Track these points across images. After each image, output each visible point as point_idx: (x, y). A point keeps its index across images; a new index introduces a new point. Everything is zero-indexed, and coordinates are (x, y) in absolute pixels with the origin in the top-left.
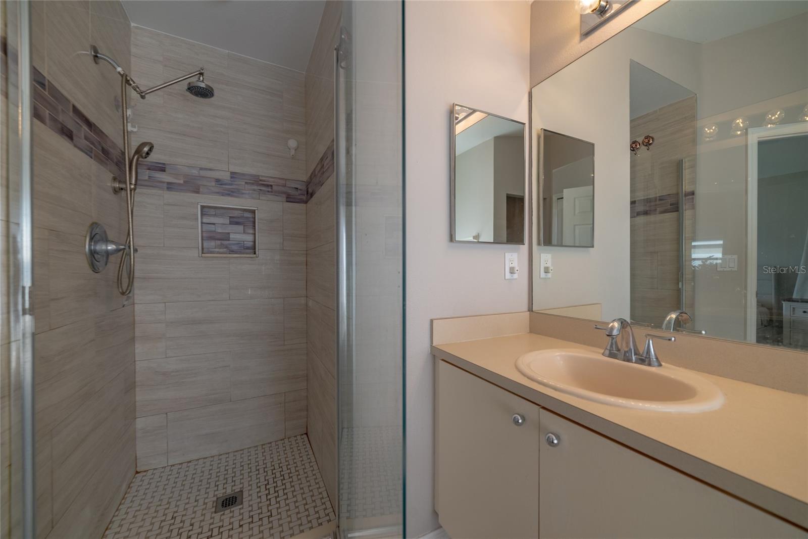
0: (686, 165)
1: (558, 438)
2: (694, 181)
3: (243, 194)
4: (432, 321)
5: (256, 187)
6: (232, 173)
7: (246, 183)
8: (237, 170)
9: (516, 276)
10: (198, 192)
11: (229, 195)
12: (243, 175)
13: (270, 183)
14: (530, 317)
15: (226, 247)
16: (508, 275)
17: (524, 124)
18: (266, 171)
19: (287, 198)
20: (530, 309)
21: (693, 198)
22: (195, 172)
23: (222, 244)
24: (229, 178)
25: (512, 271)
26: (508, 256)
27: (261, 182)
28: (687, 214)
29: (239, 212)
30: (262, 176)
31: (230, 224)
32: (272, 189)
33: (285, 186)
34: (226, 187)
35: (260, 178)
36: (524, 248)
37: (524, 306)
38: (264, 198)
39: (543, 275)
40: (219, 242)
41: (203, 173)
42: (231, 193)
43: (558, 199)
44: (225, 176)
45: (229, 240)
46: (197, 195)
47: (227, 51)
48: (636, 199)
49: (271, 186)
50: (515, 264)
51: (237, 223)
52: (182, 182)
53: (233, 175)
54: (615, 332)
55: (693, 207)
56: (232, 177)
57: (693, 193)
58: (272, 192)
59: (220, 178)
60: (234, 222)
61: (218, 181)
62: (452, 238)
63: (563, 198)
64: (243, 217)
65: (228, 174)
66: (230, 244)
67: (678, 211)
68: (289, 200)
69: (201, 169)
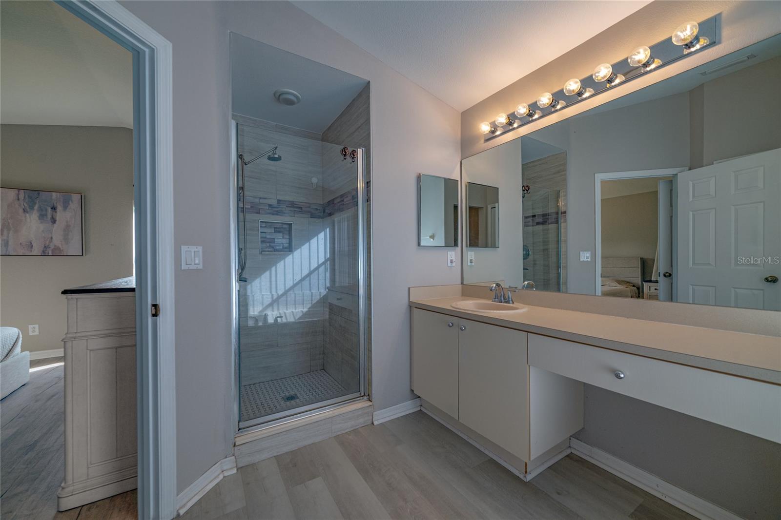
0: (562, 194)
1: (464, 327)
2: (566, 205)
3: (284, 213)
4: (409, 288)
5: (292, 209)
6: (278, 200)
7: (287, 206)
8: (281, 198)
9: (454, 264)
10: (259, 213)
11: (277, 214)
12: (285, 201)
13: (301, 206)
14: (462, 288)
15: (273, 247)
16: (449, 264)
17: (457, 181)
18: (299, 199)
19: (311, 215)
20: (462, 283)
21: (565, 216)
22: (257, 200)
23: (270, 246)
24: (276, 204)
25: (452, 262)
26: (450, 253)
27: (295, 206)
28: (563, 225)
29: (280, 224)
30: (296, 202)
31: (275, 232)
32: (302, 209)
33: (309, 207)
34: (275, 210)
35: (295, 203)
36: (459, 249)
37: (459, 281)
38: (297, 216)
39: (469, 264)
40: (268, 244)
41: (262, 201)
42: (277, 213)
43: (492, 208)
44: (274, 202)
45: (274, 243)
46: (258, 215)
47: (275, 123)
48: (536, 214)
49: (301, 208)
50: (453, 258)
51: (279, 232)
52: (249, 207)
53: (279, 201)
54: (493, 289)
55: (565, 221)
56: (278, 203)
57: (565, 212)
58: (302, 212)
59: (271, 203)
60: (277, 230)
61: (270, 205)
62: (419, 244)
63: (495, 207)
64: (282, 228)
65: (276, 201)
66: (275, 246)
67: (557, 223)
68: (312, 216)
69: (260, 198)
